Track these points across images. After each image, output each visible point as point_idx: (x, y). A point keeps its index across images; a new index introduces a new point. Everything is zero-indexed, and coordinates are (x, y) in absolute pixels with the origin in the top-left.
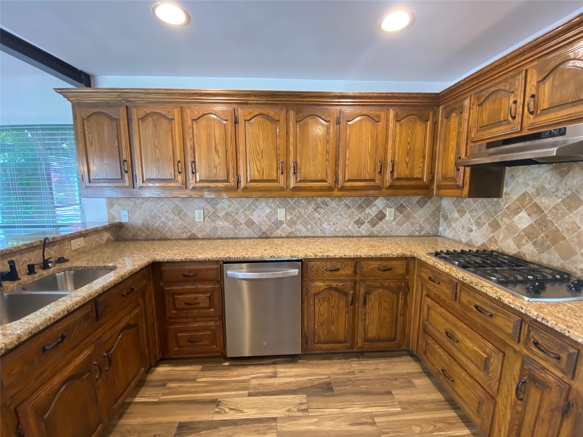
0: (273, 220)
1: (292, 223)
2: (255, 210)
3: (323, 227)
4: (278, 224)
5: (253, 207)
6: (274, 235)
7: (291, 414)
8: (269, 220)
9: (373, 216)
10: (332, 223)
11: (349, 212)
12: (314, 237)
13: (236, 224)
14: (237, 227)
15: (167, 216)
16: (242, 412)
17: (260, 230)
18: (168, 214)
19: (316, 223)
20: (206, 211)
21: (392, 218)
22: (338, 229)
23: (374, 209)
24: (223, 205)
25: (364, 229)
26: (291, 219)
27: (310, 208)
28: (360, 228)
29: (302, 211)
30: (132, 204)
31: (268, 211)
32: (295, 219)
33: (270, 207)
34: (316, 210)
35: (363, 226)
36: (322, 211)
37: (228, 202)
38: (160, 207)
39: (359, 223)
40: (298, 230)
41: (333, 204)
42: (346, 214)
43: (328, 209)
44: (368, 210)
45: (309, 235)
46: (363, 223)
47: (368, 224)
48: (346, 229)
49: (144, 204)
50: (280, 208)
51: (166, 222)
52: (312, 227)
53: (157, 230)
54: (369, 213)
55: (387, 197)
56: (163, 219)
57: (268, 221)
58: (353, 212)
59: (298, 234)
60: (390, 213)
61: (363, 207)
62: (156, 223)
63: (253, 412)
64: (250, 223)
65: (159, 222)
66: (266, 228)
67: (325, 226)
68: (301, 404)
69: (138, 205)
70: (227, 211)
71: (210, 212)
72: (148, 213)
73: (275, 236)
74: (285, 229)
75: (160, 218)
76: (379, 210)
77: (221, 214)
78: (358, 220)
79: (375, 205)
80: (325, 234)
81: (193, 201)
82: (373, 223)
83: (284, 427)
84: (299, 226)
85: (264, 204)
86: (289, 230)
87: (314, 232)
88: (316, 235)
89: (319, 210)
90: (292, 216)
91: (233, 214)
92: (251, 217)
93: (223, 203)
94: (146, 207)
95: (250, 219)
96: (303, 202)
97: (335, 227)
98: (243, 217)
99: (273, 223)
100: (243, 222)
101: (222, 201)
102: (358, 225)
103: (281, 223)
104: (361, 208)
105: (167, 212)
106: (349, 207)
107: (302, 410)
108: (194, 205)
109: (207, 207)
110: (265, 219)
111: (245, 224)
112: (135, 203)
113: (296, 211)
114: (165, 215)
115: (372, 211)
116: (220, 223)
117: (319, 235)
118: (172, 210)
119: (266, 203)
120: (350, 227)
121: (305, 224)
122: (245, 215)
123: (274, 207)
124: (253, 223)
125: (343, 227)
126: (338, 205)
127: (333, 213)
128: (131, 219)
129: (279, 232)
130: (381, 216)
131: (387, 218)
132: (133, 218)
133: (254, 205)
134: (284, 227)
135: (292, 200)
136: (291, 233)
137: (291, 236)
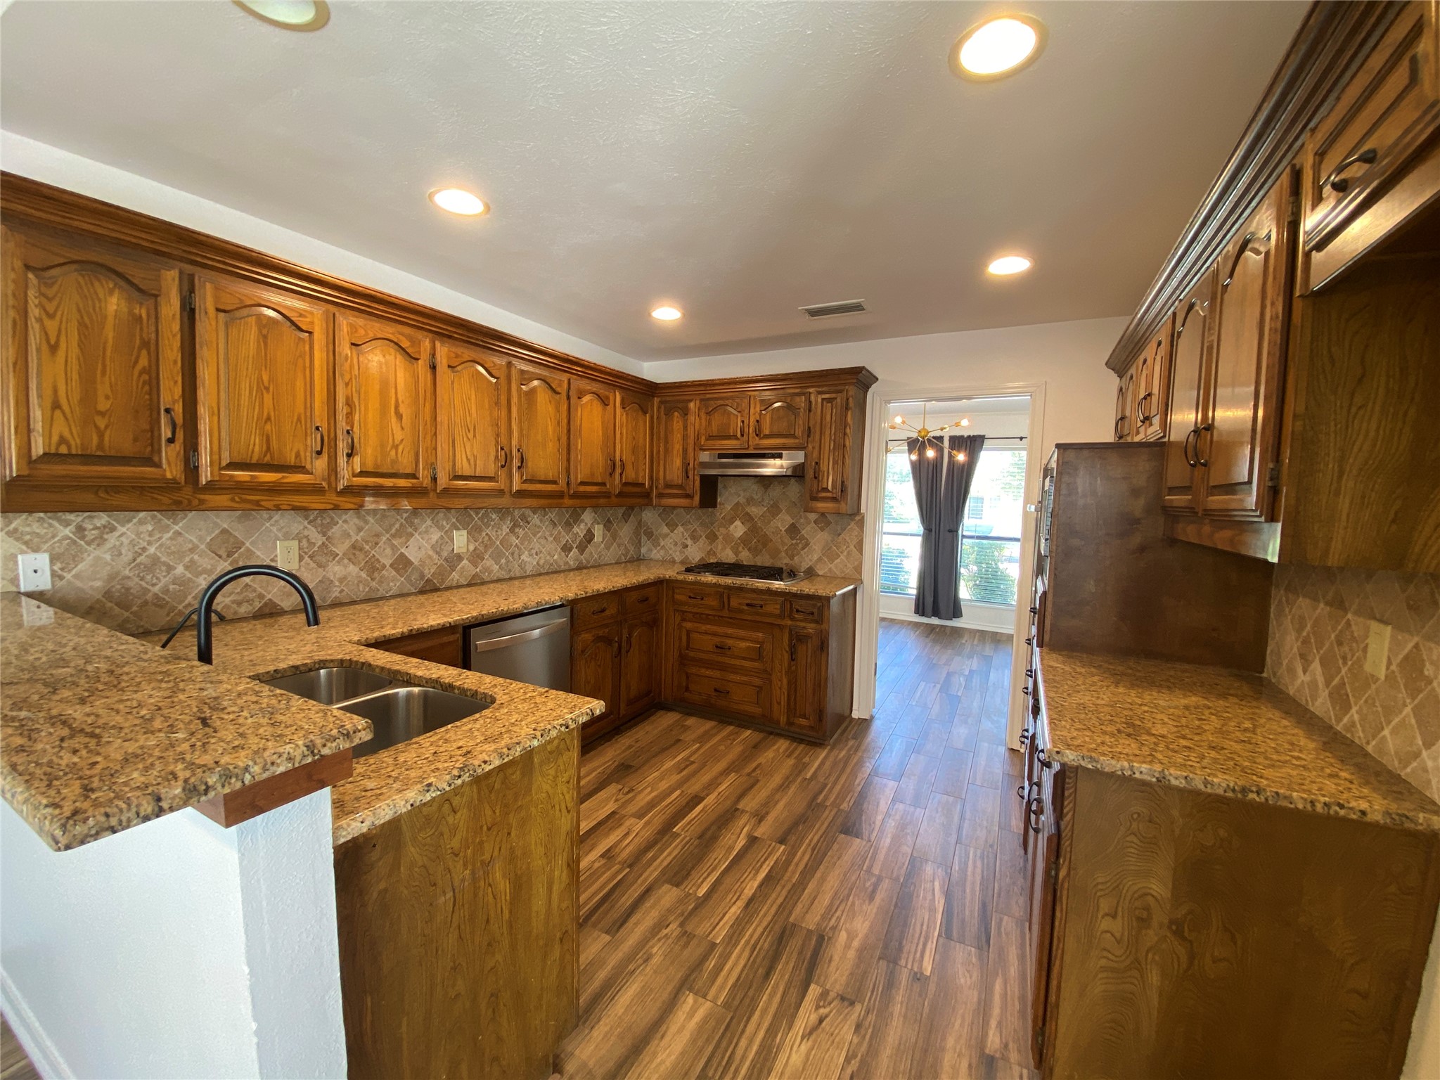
0: (445, 554)
1: (476, 557)
2: (412, 535)
3: (523, 560)
4: (454, 560)
5: (410, 530)
6: (447, 583)
7: (622, 801)
8: (438, 553)
9: (582, 537)
10: (533, 551)
11: (555, 532)
12: (511, 579)
13: (373, 567)
14: (376, 574)
15: (192, 561)
17: (422, 576)
18: (196, 557)
19: (513, 554)
20: (304, 543)
21: (601, 539)
22: (542, 562)
23: (582, 526)
24: (345, 526)
25: (572, 558)
26: (476, 549)
27: (504, 527)
28: (567, 557)
29: (493, 534)
30: (67, 531)
31: (435, 536)
32: (482, 549)
33: (441, 528)
34: (512, 530)
35: (571, 554)
36: (521, 532)
37: (356, 521)
38: (171, 539)
39: (567, 549)
40: (486, 569)
41: (535, 519)
42: (551, 535)
43: (528, 529)
44: (576, 529)
45: (503, 577)
46: (570, 549)
47: (577, 551)
48: (552, 561)
49: (113, 529)
50: (458, 529)
51: (190, 580)
52: (508, 562)
53: (159, 602)
54: (577, 533)
55: (595, 507)
56: (180, 569)
57: (435, 556)
58: (559, 533)
59: (486, 577)
60: (598, 531)
61: (570, 524)
62: (154, 585)
64: (402, 563)
65: (164, 581)
66: (432, 571)
67: (526, 559)
69: (91, 534)
70: (353, 540)
71: (314, 544)
72: (127, 555)
73: (449, 585)
74: (465, 570)
75: (170, 568)
76: (587, 528)
77: (340, 549)
78: (565, 545)
79: (582, 521)
80: (525, 572)
81: (270, 518)
82: (582, 549)
84: (488, 562)
85: (429, 522)
86: (472, 570)
87: (510, 571)
88: (513, 576)
89: (517, 530)
90: (477, 543)
91: (367, 547)
92: (403, 550)
93: (345, 521)
94: (123, 539)
95: (402, 554)
96: (494, 516)
97: (538, 558)
98: (388, 551)
99: (446, 559)
100: (387, 562)
101: (344, 517)
102: (565, 552)
103: (459, 557)
104: (568, 526)
105: (192, 550)
106: (554, 525)
107: (628, 792)
108: (274, 529)
109: (306, 533)
110: (431, 553)
111: (391, 565)
112: (80, 529)
113: (484, 534)
114: (187, 559)
115: (580, 530)
116: (337, 568)
117: (518, 575)
118: (209, 546)
119: (433, 520)
120: (556, 557)
121: (497, 557)
122: (394, 548)
123: (448, 527)
124: (409, 563)
125: (548, 558)
126: (541, 521)
127: (535, 536)
128: (61, 578)
129: (455, 577)
130: (589, 536)
131: (595, 539)
132: (68, 576)
133: (411, 524)
134: (463, 568)
135: (477, 514)
136: (476, 575)
137: (475, 583)
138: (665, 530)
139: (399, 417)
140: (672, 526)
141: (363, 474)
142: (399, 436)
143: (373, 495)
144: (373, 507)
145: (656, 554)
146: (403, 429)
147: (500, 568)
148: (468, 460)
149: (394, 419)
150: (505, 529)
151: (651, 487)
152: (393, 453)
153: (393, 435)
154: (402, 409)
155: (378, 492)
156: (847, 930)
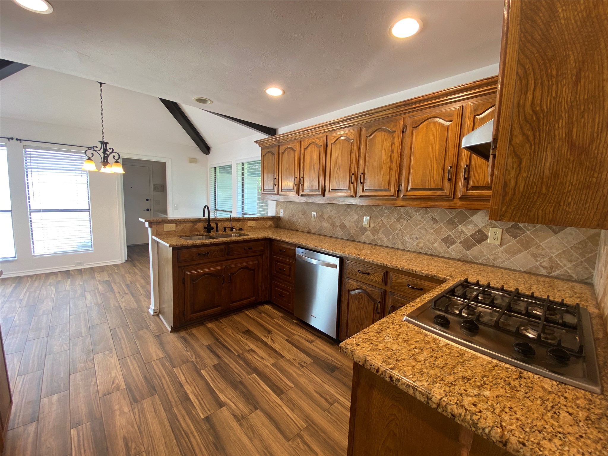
0: (359, 226)
1: (375, 231)
3: (405, 240)
4: (364, 230)
5: (346, 213)
7: (293, 361)
8: (356, 225)
9: (469, 235)
10: (414, 237)
11: (436, 226)
12: (395, 248)
13: (334, 226)
14: (334, 228)
16: (274, 343)
17: (350, 233)
19: (397, 234)
21: (498, 242)
22: (421, 245)
23: (470, 227)
25: (455, 250)
26: (374, 227)
27: (392, 218)
28: (448, 247)
29: (385, 221)
31: (356, 217)
32: (378, 227)
33: (358, 214)
34: (398, 220)
35: (454, 246)
36: (405, 222)
39: (448, 241)
40: (380, 239)
41: (418, 216)
42: (432, 228)
43: (411, 221)
44: (461, 228)
45: (389, 246)
46: (453, 242)
47: (460, 245)
48: (431, 247)
50: (366, 215)
51: (298, 219)
52: (394, 238)
53: (294, 223)
54: (463, 231)
58: (442, 228)
59: (379, 243)
60: (494, 235)
61: (454, 223)
63: (278, 347)
65: (295, 219)
66: (354, 232)
67: (407, 239)
68: (305, 362)
70: (329, 215)
71: (319, 214)
73: (360, 241)
74: (368, 236)
76: (477, 229)
77: (326, 217)
78: (447, 238)
79: (472, 222)
80: (406, 247)
82: (468, 245)
83: (282, 362)
84: (381, 235)
86: (372, 237)
87: (395, 243)
88: (397, 247)
89: (402, 220)
90: (375, 224)
91: (333, 218)
92: (344, 221)
95: (343, 223)
96: (386, 211)
97: (418, 241)
98: (339, 221)
99: (360, 229)
100: (338, 224)
102: (446, 243)
103: (366, 229)
104: (452, 223)
106: (436, 221)
107: (301, 364)
110: (353, 224)
111: (339, 226)
113: (380, 220)
115: (467, 230)
116: (324, 223)
117: (400, 247)
119: (355, 210)
120: (435, 245)
121: (387, 234)
122: (341, 219)
123: (362, 214)
124: (345, 226)
125: (427, 243)
126: (422, 217)
127: (416, 226)
128: (284, 215)
129: (363, 238)
130: (480, 237)
131: (489, 241)
133: (347, 211)
134: (368, 234)
135: (376, 209)
136: (374, 240)
137: (373, 244)
139: (314, 169)
141: (305, 190)
142: (314, 176)
147: (388, 240)
150: (393, 220)
156: (126, 413)
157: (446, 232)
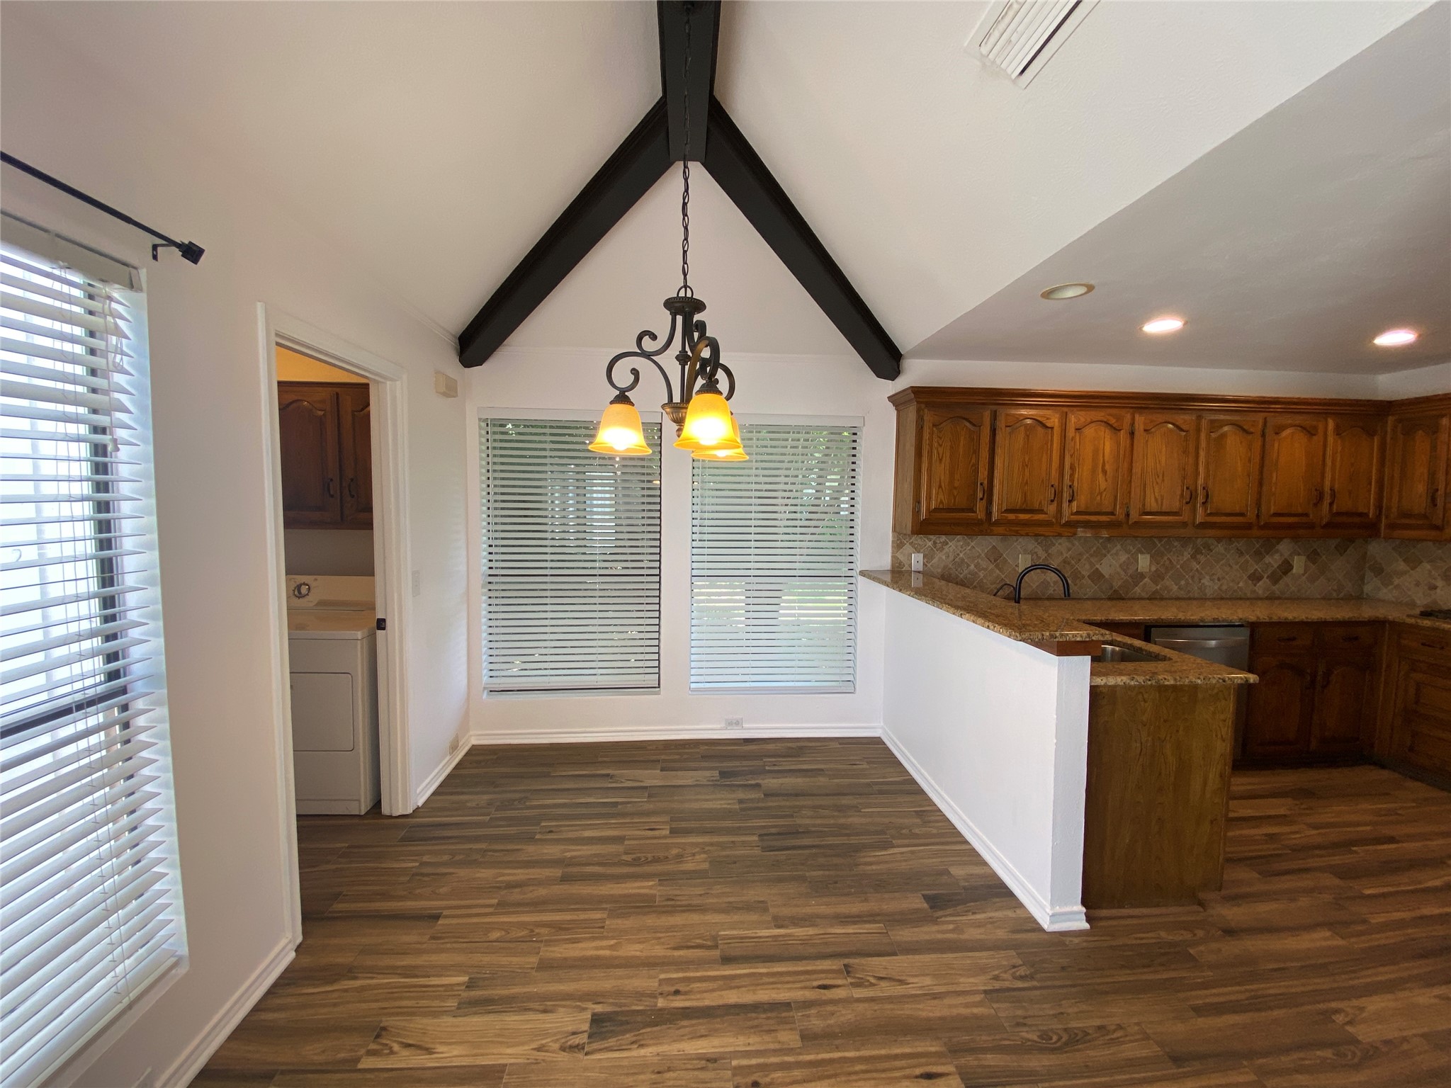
0: (1130, 572)
1: (1157, 577)
2: (1105, 556)
3: (1203, 584)
4: (1138, 577)
5: (1104, 551)
6: (1130, 595)
8: (1125, 571)
9: (1276, 566)
11: (1242, 560)
12: (1190, 599)
14: (1078, 582)
15: (978, 563)
17: (1111, 586)
18: (980, 561)
19: (1193, 577)
20: (1035, 556)
21: (1302, 571)
22: (1224, 587)
23: (1277, 556)
24: (1060, 546)
25: (1261, 588)
26: (1156, 571)
27: (1185, 553)
28: (1255, 585)
29: (1174, 559)
30: (930, 544)
31: (1123, 557)
32: (1163, 570)
33: (1128, 552)
34: (1193, 557)
35: (1260, 583)
36: (1202, 558)
37: (1067, 544)
38: (970, 550)
39: (1255, 578)
40: (1166, 588)
41: (1220, 548)
42: (1237, 563)
43: (1211, 556)
44: (1268, 559)
45: (1181, 596)
46: (1260, 578)
47: (1268, 581)
48: (1236, 588)
49: (947, 544)
50: (1142, 553)
51: (976, 573)
52: (1187, 584)
54: (1270, 563)
55: (1295, 539)
56: (972, 567)
57: (1122, 573)
58: (1247, 561)
59: (1165, 594)
60: (1299, 564)
61: (1261, 554)
62: (961, 574)
64: (1097, 576)
65: (966, 572)
66: (1119, 583)
67: (1207, 583)
69: (939, 545)
70: (1065, 556)
71: (1040, 558)
72: (951, 558)
73: (1132, 596)
74: (1147, 585)
75: (968, 566)
76: (1283, 559)
77: (1056, 562)
78: (1254, 574)
79: (1277, 551)
80: (1206, 595)
81: (1017, 540)
82: (1275, 579)
84: (1168, 582)
85: (1119, 547)
86: (1154, 588)
87: (1189, 592)
88: (1192, 596)
89: (1198, 556)
90: (1159, 566)
91: (1073, 562)
92: (1098, 566)
93: (1060, 544)
94: (951, 548)
95: (1097, 569)
96: (1176, 544)
97: (1219, 583)
98: (1087, 566)
99: (1131, 576)
100: (1086, 573)
101: (1060, 541)
102: (1252, 581)
103: (1142, 576)
105: (978, 557)
106: (1241, 554)
108: (1019, 547)
109: (1036, 550)
110: (1119, 570)
111: (1089, 576)
112: (935, 543)
113: (1166, 558)
114: (976, 561)
118: (986, 555)
119: (1122, 545)
120: (1241, 584)
121: (1177, 578)
122: (1092, 564)
123: (1134, 551)
124: (1102, 576)
125: (1231, 584)
126: (1226, 549)
127: (1218, 563)
128: (926, 565)
129: (1137, 590)
130: (1286, 567)
131: (1294, 571)
132: (929, 565)
133: (1106, 548)
134: (1145, 584)
135: (1160, 541)
136: (1156, 592)
137: (1154, 598)
138: (1402, 566)
139: (1104, 472)
140: (1414, 563)
141: (1078, 513)
142: (1103, 485)
143: (1084, 527)
144: (1083, 535)
145: (1386, 593)
146: (1106, 481)
147: (1179, 588)
148: (1156, 500)
149: (1101, 475)
150: (1187, 556)
151: (1379, 516)
152: (1099, 498)
153: (1099, 485)
154: (1107, 467)
155: (1087, 525)
157: (1254, 567)
